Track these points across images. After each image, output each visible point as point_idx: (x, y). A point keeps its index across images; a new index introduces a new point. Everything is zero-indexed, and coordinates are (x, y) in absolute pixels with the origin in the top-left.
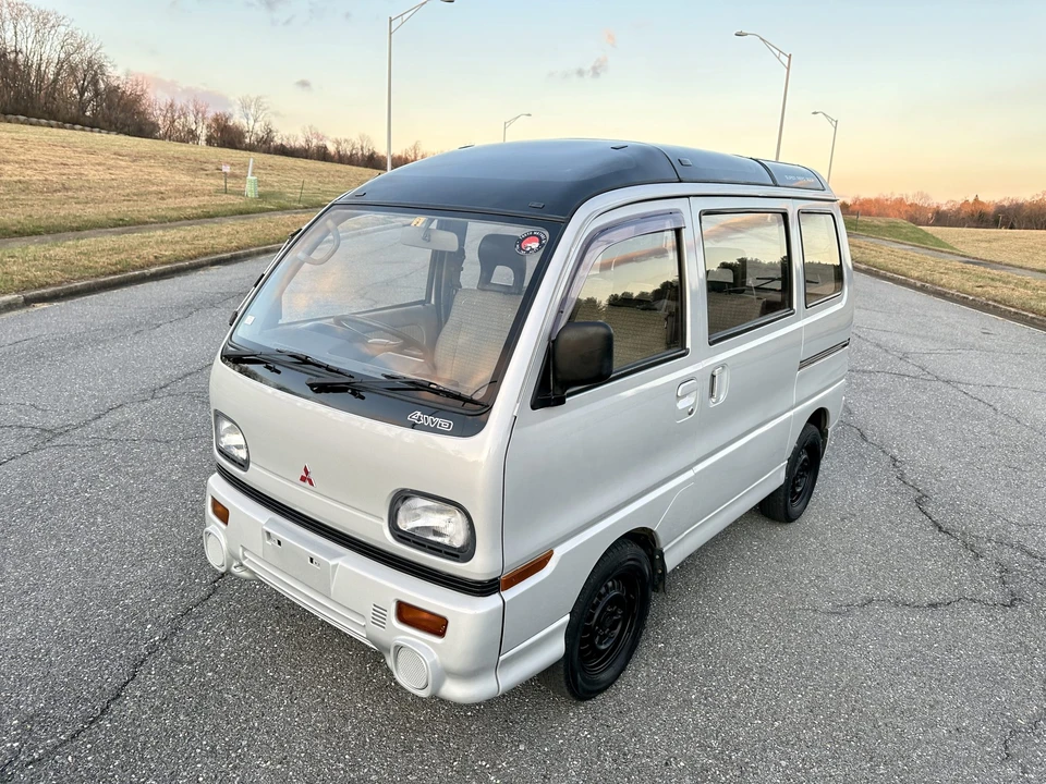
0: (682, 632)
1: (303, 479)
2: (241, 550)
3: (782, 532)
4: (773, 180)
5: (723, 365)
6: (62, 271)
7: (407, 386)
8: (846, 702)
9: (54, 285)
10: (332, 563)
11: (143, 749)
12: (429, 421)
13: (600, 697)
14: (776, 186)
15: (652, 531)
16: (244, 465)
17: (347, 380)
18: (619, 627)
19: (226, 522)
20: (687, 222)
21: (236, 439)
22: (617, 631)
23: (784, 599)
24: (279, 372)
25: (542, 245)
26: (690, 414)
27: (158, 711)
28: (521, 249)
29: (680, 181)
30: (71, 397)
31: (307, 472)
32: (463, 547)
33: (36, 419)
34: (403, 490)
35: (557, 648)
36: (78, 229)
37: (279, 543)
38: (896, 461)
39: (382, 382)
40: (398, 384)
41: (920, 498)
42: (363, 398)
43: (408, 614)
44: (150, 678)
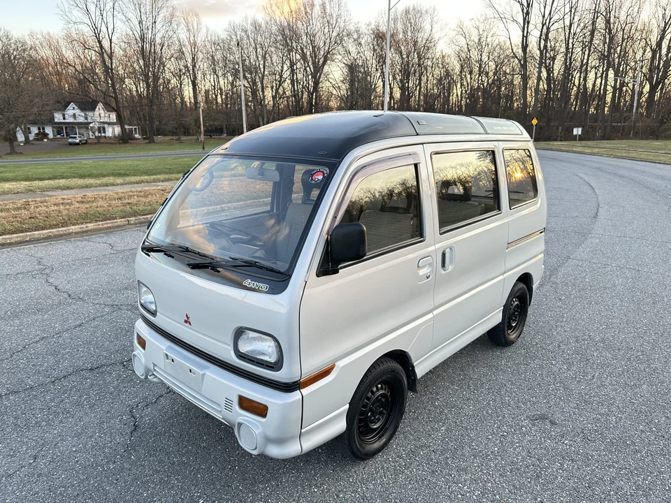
2: (152, 365)
4: (485, 130)
5: (451, 247)
7: (244, 264)
10: (202, 373)
12: (255, 285)
14: (487, 134)
15: (405, 352)
16: (154, 314)
17: (209, 261)
19: (144, 348)
20: (422, 160)
21: (150, 297)
24: (173, 257)
25: (323, 175)
26: (428, 278)
28: (312, 180)
29: (417, 135)
31: (188, 318)
32: (275, 362)
34: (241, 328)
35: (340, 426)
37: (173, 361)
39: (228, 261)
40: (239, 263)
42: (219, 272)
43: (245, 404)
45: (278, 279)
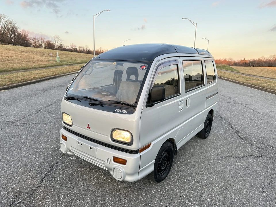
0: (181, 166)
1: (88, 128)
2: (70, 147)
3: (203, 141)
4: (198, 53)
5: (189, 98)
6: (9, 81)
7: (114, 103)
8: (223, 180)
9: (7, 85)
10: (96, 148)
11: (47, 199)
12: (121, 111)
13: (162, 182)
15: (173, 139)
16: (71, 126)
17: (99, 102)
18: (166, 164)
19: (66, 140)
20: (180, 63)
21: (69, 119)
22: (166, 165)
23: (206, 157)
24: (80, 101)
25: (146, 67)
26: (182, 110)
27: (50, 190)
28: (141, 69)
29: (177, 53)
30: (15, 113)
31: (89, 126)
32: (130, 142)
33: (7, 119)
34: (114, 128)
35: (152, 168)
36: (12, 71)
37: (81, 144)
38: (230, 123)
39: (108, 102)
40: (112, 103)
41: (237, 132)
42: (103, 106)
43: (116, 160)
44: (46, 182)
45: (131, 108)
